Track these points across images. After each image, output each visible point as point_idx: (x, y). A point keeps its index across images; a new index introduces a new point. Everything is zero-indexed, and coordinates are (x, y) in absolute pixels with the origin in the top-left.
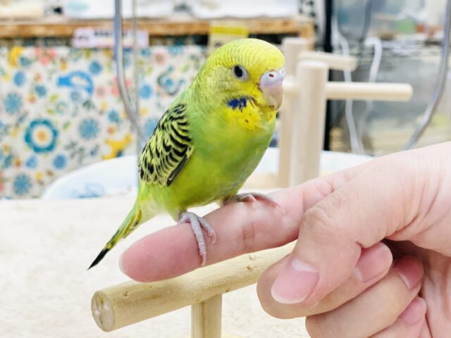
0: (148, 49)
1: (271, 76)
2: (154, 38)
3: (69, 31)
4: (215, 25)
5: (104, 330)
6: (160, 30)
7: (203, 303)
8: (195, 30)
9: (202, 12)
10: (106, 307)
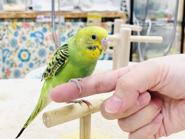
0: (64, 23)
1: (105, 39)
2: (67, 19)
3: (35, 16)
4: (89, 14)
5: (47, 127)
6: (69, 16)
7: (84, 117)
8: (82, 16)
9: (85, 9)
10: (48, 118)
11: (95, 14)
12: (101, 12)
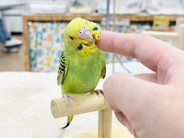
0: (129, 26)
1: (80, 33)
2: (132, 22)
3: (99, 19)
4: (156, 17)
6: (134, 19)
7: (103, 111)
8: (148, 19)
9: (151, 12)
10: (55, 107)
11: (163, 17)
12: (169, 16)
